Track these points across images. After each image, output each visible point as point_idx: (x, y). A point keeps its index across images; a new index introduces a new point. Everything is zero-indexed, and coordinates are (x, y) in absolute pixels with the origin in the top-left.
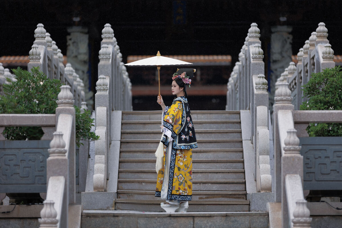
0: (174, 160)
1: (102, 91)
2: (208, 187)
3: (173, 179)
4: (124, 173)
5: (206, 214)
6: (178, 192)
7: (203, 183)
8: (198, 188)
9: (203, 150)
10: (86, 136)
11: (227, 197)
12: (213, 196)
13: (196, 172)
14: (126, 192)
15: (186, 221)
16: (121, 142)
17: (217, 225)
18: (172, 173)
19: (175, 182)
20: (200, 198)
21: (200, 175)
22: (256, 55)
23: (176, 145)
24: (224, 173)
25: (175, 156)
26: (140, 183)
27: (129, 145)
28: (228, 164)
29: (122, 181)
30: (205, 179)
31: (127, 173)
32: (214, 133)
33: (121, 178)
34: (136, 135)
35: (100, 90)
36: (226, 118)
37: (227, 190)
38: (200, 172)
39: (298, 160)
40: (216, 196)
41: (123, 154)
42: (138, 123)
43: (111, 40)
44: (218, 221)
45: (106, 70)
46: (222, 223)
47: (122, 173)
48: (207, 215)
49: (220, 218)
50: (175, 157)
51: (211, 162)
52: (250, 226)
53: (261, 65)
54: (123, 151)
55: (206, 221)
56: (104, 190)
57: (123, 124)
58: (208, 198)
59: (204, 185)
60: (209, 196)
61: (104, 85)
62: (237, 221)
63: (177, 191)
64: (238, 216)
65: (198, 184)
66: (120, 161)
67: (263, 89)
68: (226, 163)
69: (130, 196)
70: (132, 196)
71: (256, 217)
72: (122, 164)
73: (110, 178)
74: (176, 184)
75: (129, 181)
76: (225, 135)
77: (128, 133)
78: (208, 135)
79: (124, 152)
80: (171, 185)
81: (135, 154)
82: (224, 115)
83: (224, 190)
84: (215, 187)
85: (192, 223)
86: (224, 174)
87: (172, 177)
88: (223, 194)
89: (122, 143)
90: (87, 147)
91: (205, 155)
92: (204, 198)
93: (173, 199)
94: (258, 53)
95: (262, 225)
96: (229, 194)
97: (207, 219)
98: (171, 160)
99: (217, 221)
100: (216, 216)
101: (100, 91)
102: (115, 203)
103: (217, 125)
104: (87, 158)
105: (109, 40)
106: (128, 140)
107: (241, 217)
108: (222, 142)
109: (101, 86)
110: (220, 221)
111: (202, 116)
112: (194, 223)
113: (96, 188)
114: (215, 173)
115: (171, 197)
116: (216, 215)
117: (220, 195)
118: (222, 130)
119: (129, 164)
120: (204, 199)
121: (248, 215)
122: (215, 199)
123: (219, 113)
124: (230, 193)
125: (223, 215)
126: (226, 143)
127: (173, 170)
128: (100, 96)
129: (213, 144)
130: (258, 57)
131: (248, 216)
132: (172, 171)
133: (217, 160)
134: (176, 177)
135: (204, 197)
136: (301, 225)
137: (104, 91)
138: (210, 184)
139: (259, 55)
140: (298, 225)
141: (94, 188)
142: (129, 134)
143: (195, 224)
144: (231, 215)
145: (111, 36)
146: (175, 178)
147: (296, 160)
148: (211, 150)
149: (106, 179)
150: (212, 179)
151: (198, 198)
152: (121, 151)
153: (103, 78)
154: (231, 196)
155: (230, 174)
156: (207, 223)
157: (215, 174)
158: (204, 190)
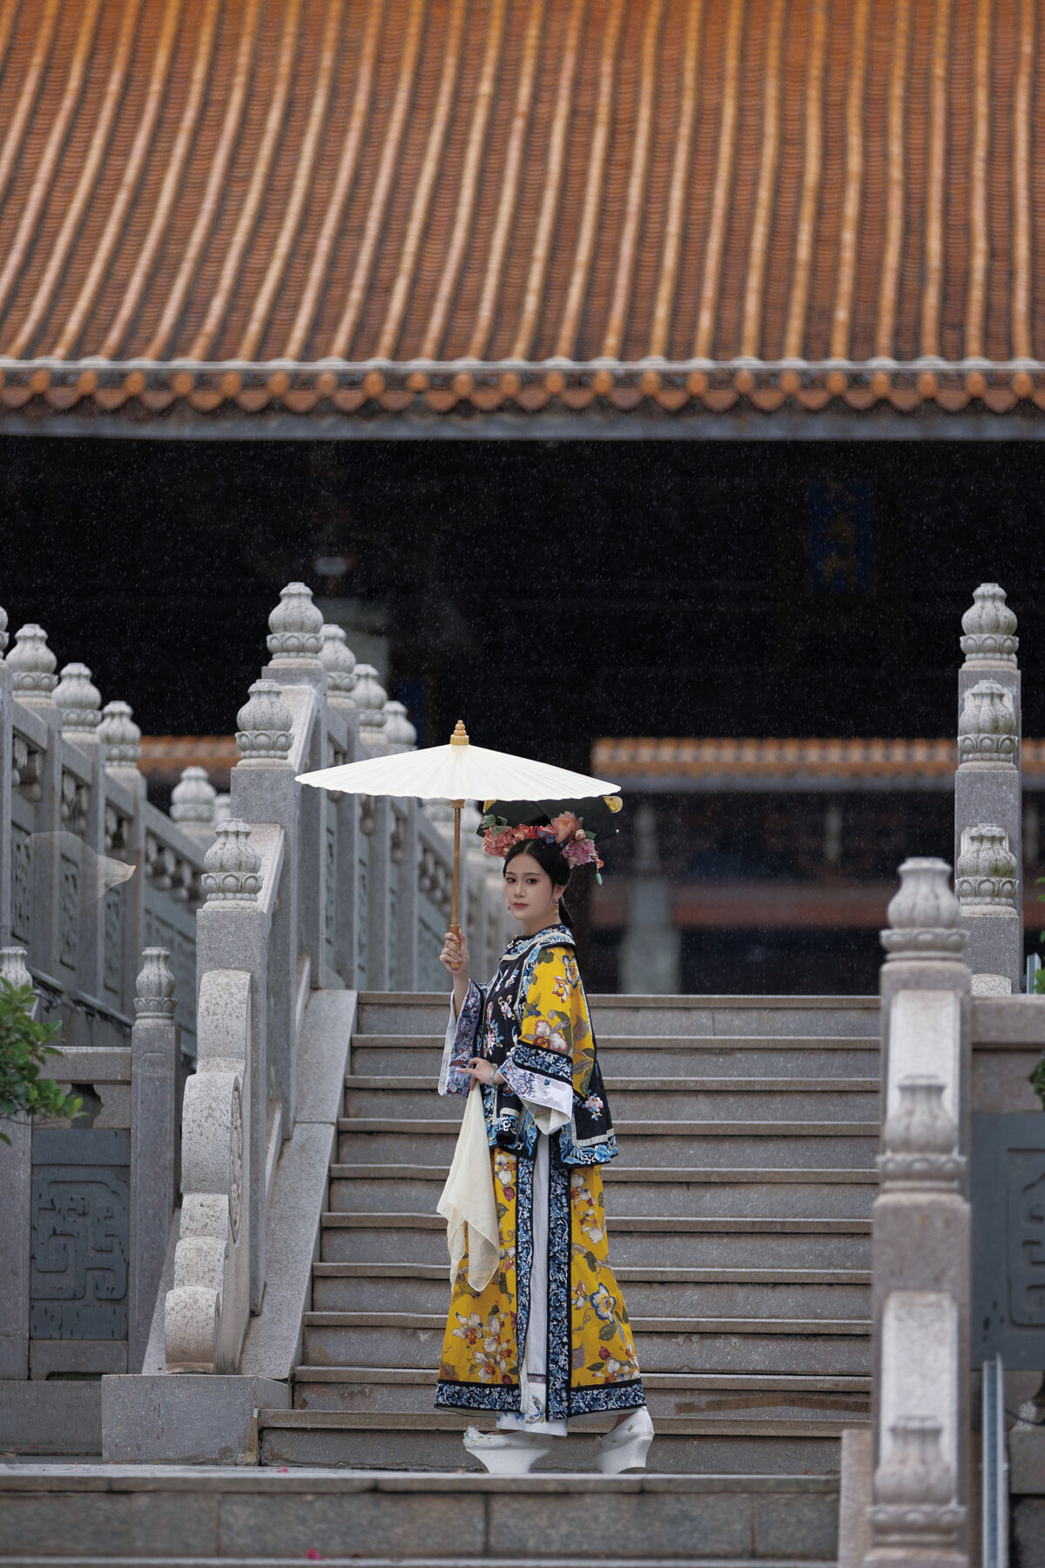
0: (561, 1226)
1: (230, 895)
2: (728, 1354)
3: (569, 1317)
4: (341, 1284)
5: (545, 1481)
6: (599, 1374)
7: (705, 1334)
8: (679, 1356)
9: (719, 1173)
10: (17, 1097)
11: (812, 1405)
12: (744, 1396)
13: (674, 1278)
14: (334, 1379)
15: (450, 1515)
16: (342, 1128)
17: (598, 1534)
18: (562, 1284)
19: (579, 1329)
20: (681, 1408)
21: (692, 1295)
22: (982, 736)
23: (570, 1148)
24: (807, 1288)
25: (564, 1200)
26: (409, 1332)
27: (376, 1145)
28: (834, 1243)
29: (325, 1323)
30: (716, 1313)
31: (354, 1282)
32: (781, 1092)
33: (326, 1309)
34: (416, 1098)
35: (223, 890)
36: (852, 1029)
37: (818, 1368)
38: (692, 1278)
39: (947, 1222)
40: (758, 1396)
41: (342, 1189)
42: (429, 1045)
43: (315, 662)
44: (603, 1517)
45: (268, 795)
46: (619, 1526)
47: (329, 1282)
48: (551, 1488)
49: (612, 1500)
50: (569, 1206)
51: (751, 1233)
52: (753, 1543)
53: (1003, 784)
54: (347, 1175)
55: (544, 1517)
56: (211, 1366)
57: (357, 1048)
58: (718, 1405)
59: (708, 1342)
60: (723, 1398)
61: (239, 866)
62: (693, 1519)
63: (595, 1367)
64: (698, 1493)
65: (681, 1339)
66: (324, 1225)
67: (995, 894)
68: (822, 1240)
69: (352, 1394)
70: (362, 1393)
71: (783, 1501)
72: (336, 1240)
73: (266, 1308)
74: (587, 1337)
75: (358, 1322)
76: (833, 1105)
77: (375, 1090)
78: (754, 1101)
79: (347, 1179)
80: (564, 1344)
81: (403, 1190)
82: (839, 1015)
83: (803, 1367)
84: (759, 1354)
85: (481, 1526)
86: (809, 1293)
87: (565, 1305)
88: (793, 1387)
89: (341, 1133)
90: (170, 1155)
91: (727, 1197)
92: (703, 1405)
93: (585, 1413)
94: (988, 725)
95: (810, 1540)
96: (819, 1386)
97: (552, 1504)
98: (552, 1226)
99: (596, 1518)
100: (595, 1493)
101: (221, 895)
102: (262, 1431)
103: (798, 1060)
104: (167, 1209)
105: (301, 660)
106: (372, 1119)
107: (711, 1498)
108: (816, 1136)
109: (226, 871)
110: (613, 1515)
111: (738, 1020)
112: (487, 1522)
113: (176, 1356)
114: (766, 1284)
115: (569, 1400)
116: (591, 1486)
117: (777, 1395)
118: (821, 1080)
119: (368, 1237)
120: (700, 1410)
121: (744, 1492)
122: (752, 1413)
123: (818, 1005)
124: (827, 1386)
125: (624, 1488)
126: (833, 1142)
127: (566, 1269)
128: (220, 917)
129: (772, 1146)
130: (987, 742)
131: (745, 1495)
132: (561, 1277)
133: (783, 1223)
134: (581, 1302)
135: (703, 1400)
136: (910, 1538)
137: (239, 895)
138: (734, 1340)
139: (994, 737)
140: (895, 1538)
141: (168, 1355)
142: (381, 1094)
143: (493, 1531)
144: (661, 1488)
145: (313, 641)
146: (578, 1308)
147: (939, 1223)
148: (755, 1173)
149: (247, 1312)
150: (752, 1313)
151: (672, 1405)
152: (334, 1174)
153: (237, 834)
154: (832, 1398)
155: (838, 1291)
156: (553, 1526)
157: (766, 1291)
158: (708, 1367)
